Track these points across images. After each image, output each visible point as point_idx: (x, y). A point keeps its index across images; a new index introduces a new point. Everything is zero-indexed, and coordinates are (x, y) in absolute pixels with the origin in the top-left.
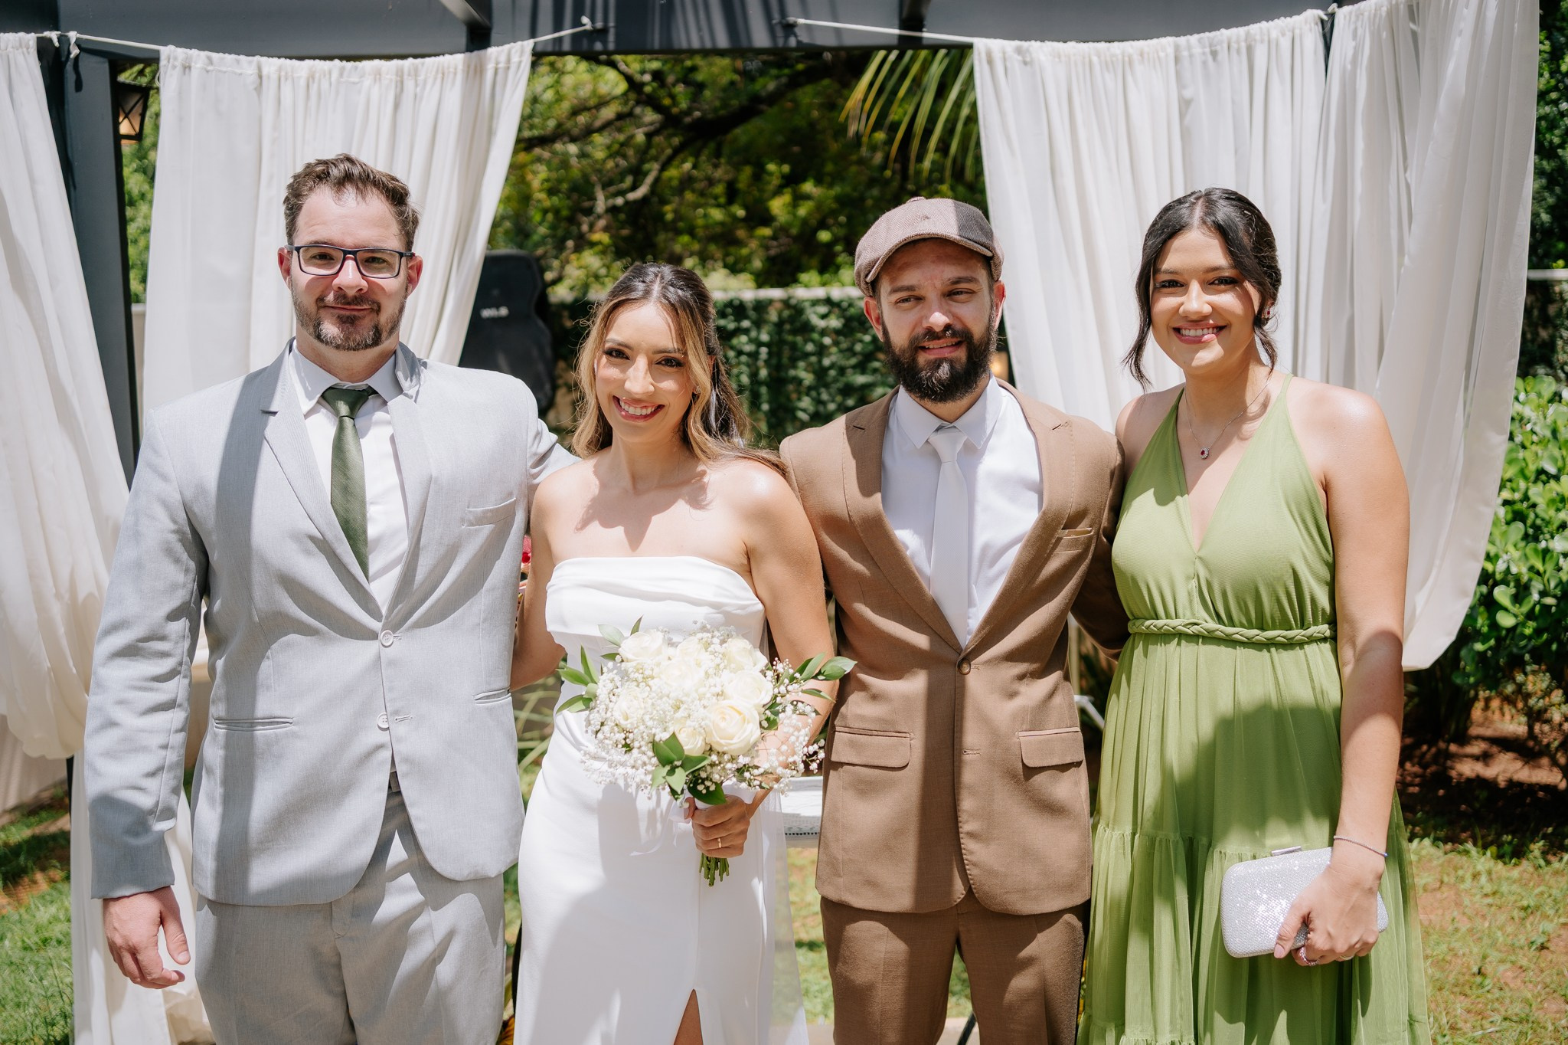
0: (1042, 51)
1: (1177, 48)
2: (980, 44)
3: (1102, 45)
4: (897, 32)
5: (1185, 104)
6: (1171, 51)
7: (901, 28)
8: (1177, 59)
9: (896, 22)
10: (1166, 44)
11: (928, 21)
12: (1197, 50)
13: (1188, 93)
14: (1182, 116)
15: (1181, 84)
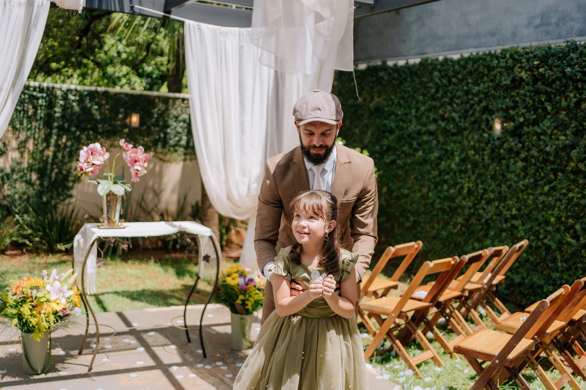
0: (205, 26)
1: (240, 31)
2: (187, 22)
3: (220, 27)
4: (162, 14)
5: (241, 47)
6: (238, 32)
7: (164, 12)
8: (240, 34)
9: (163, 10)
10: (236, 30)
11: (172, 13)
12: (245, 33)
13: (242, 44)
14: (240, 50)
15: (240, 42)
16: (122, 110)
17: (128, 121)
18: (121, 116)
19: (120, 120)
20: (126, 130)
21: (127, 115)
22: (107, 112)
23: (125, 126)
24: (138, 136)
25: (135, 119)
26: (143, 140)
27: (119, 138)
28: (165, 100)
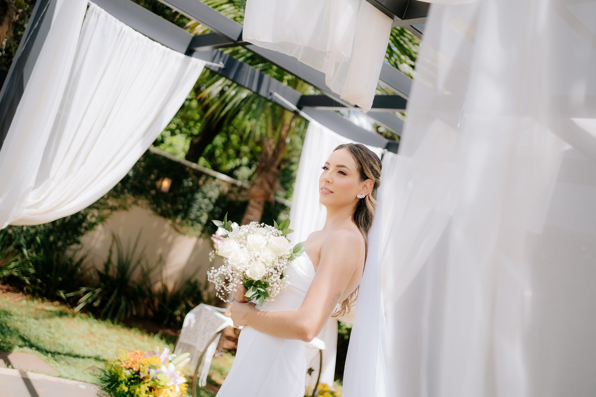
4: (295, 108)
9: (296, 105)
11: (304, 110)
16: (156, 171)
17: (158, 183)
18: (153, 177)
19: (151, 181)
20: (153, 192)
21: (159, 178)
22: (141, 169)
23: (154, 187)
24: (162, 201)
25: (166, 184)
26: (166, 206)
27: (144, 197)
28: (199, 174)
